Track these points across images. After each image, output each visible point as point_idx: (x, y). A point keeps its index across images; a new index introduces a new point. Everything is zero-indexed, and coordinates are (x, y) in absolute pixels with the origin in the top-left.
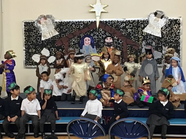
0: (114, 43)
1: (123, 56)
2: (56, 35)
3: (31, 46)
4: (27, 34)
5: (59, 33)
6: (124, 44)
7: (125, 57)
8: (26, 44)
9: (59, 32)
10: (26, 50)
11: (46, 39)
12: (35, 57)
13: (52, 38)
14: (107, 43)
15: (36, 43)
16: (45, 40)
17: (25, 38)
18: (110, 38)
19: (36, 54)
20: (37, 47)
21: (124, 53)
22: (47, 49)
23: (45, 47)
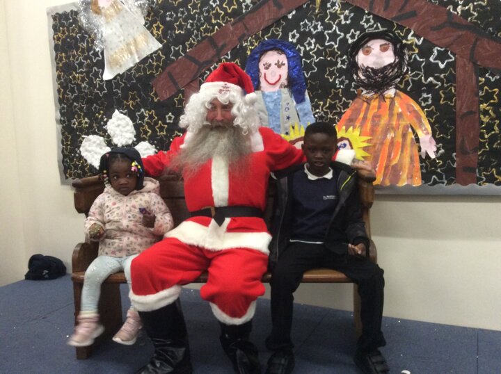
0: (401, 68)
1: (454, 135)
2: (151, 54)
3: (75, 104)
4: (61, 59)
5: (160, 46)
6: (459, 73)
7: (463, 141)
8: (61, 97)
9: (160, 40)
10: (64, 122)
11: (119, 75)
12: (89, 149)
13: (138, 67)
14: (366, 70)
15: (91, 93)
16: (115, 78)
17: (59, 77)
18: (383, 42)
19: (93, 134)
20: (95, 108)
21: (458, 121)
22: (125, 114)
23: (120, 106)
